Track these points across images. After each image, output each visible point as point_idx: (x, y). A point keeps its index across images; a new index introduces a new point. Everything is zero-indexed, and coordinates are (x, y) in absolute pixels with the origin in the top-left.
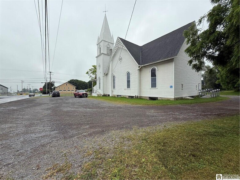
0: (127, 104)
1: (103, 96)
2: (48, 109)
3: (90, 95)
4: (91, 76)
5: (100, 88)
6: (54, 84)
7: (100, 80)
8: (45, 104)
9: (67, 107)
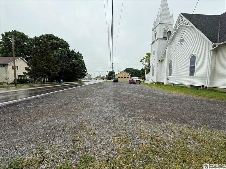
0: (189, 96)
1: (156, 83)
2: (111, 91)
3: (143, 82)
4: (144, 64)
5: (153, 75)
6: (114, 72)
7: (153, 68)
8: (109, 87)
9: (124, 91)
